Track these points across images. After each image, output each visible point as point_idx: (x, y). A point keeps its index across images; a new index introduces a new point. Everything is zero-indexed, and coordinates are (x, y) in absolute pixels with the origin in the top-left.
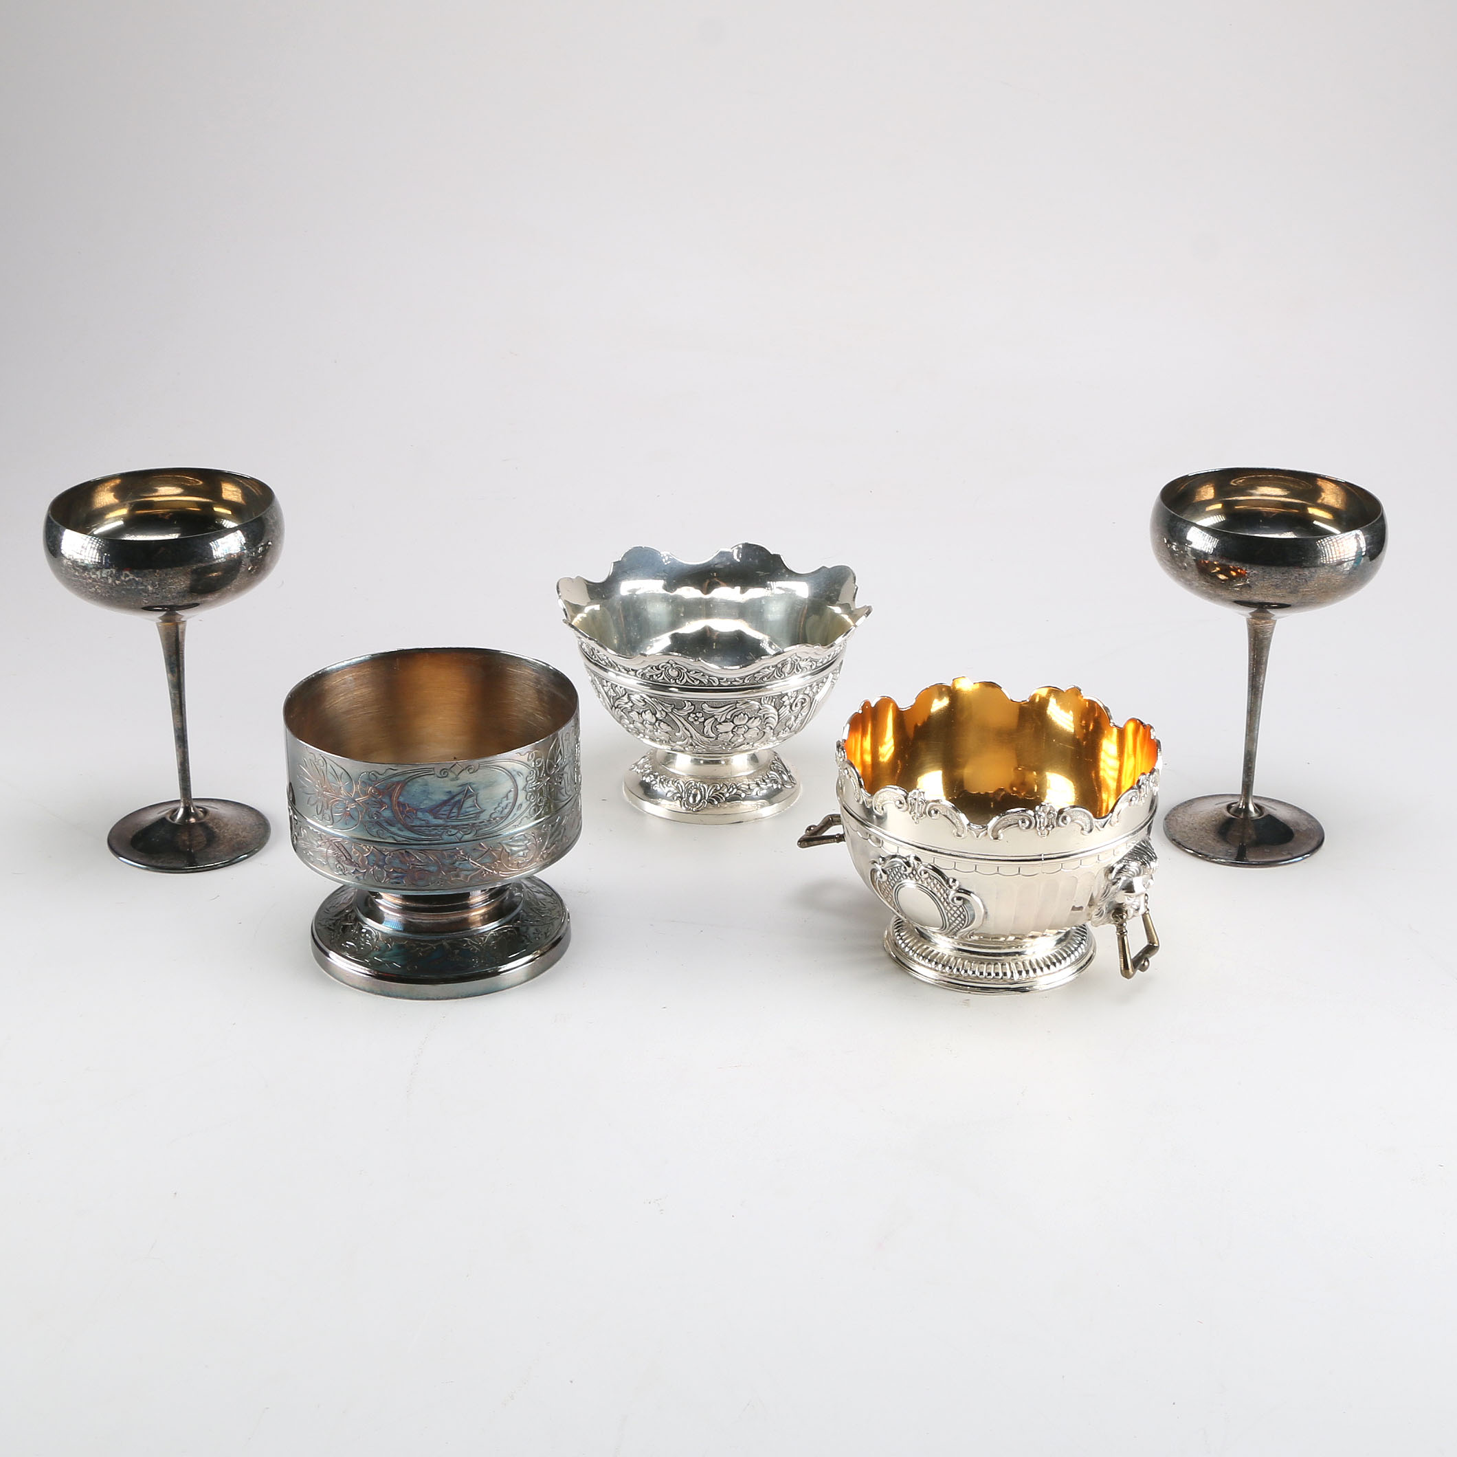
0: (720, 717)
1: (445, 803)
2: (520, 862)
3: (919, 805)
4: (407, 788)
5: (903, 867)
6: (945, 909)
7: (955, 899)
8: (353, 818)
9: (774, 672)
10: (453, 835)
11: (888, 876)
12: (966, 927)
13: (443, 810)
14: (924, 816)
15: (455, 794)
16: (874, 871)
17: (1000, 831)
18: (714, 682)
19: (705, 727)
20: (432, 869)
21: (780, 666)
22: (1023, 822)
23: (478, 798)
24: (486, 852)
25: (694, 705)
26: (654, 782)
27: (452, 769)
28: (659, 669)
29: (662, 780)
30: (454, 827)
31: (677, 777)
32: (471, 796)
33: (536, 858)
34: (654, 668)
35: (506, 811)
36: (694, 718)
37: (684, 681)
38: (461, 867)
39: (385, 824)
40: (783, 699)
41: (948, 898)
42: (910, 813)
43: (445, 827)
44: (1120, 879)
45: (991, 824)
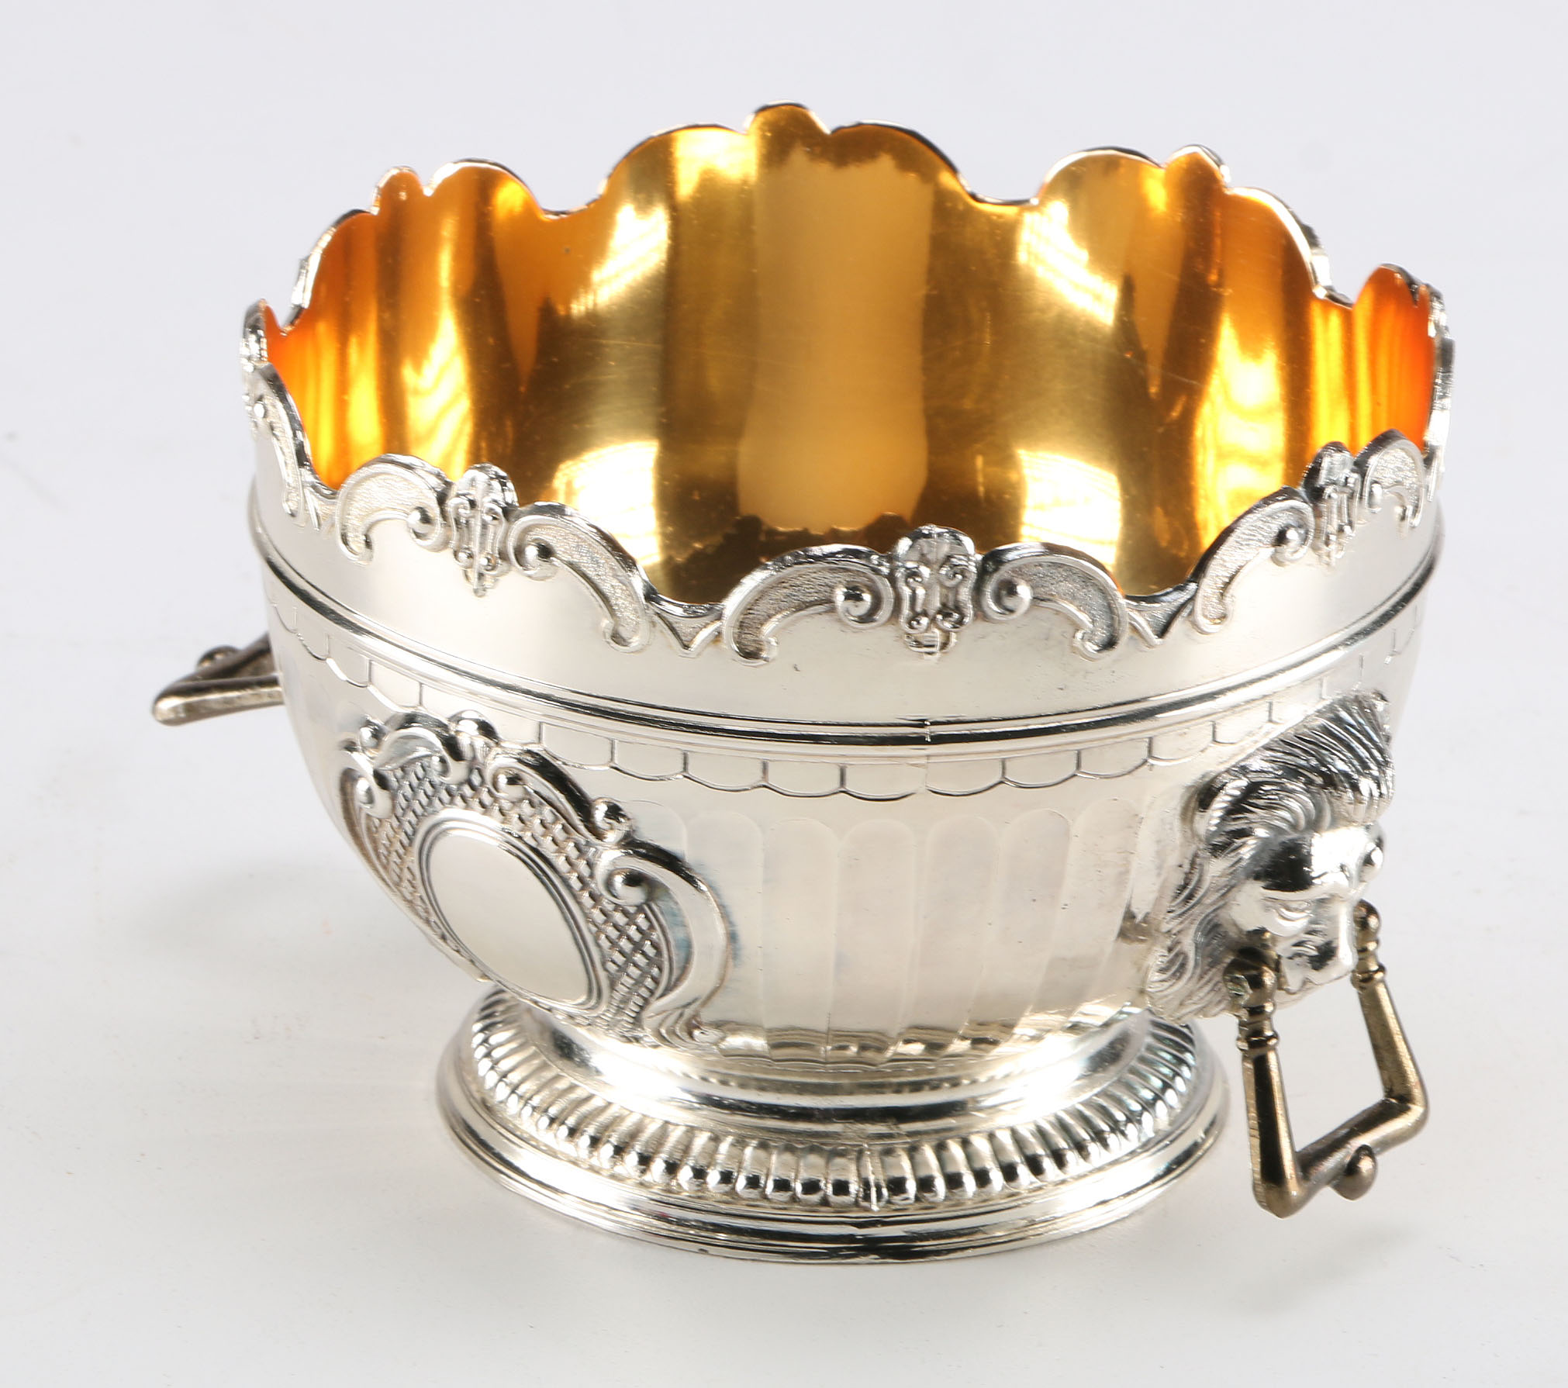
3: (485, 526)
5: (436, 760)
6: (587, 916)
7: (618, 880)
11: (394, 798)
12: (668, 990)
14: (502, 566)
16: (348, 777)
17: (768, 628)
22: (853, 596)
41: (592, 876)
42: (456, 554)
44: (1243, 833)
45: (733, 603)
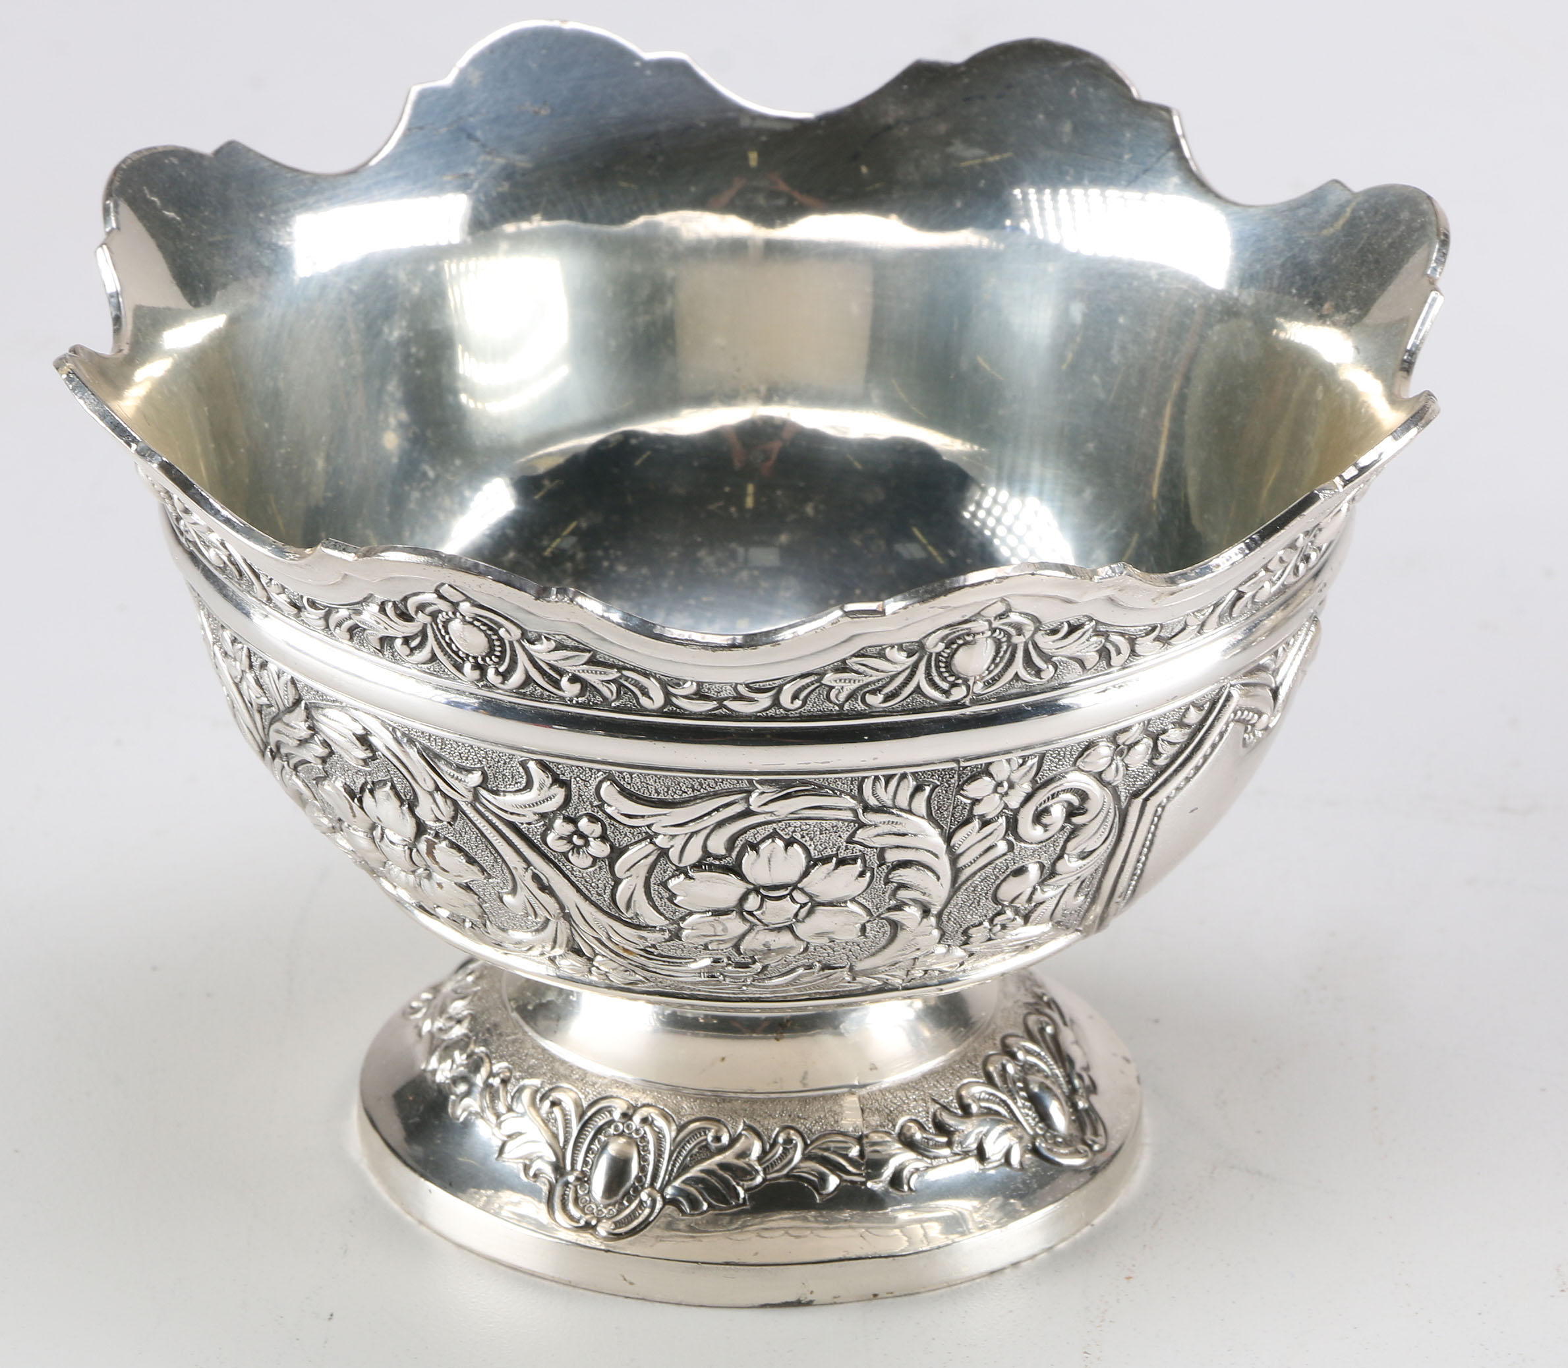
0: (679, 843)
9: (915, 666)
18: (645, 693)
19: (617, 882)
21: (935, 645)
25: (565, 784)
26: (462, 1088)
28: (405, 616)
29: (496, 1082)
31: (556, 1076)
34: (389, 608)
36: (569, 839)
37: (517, 678)
40: (973, 790)
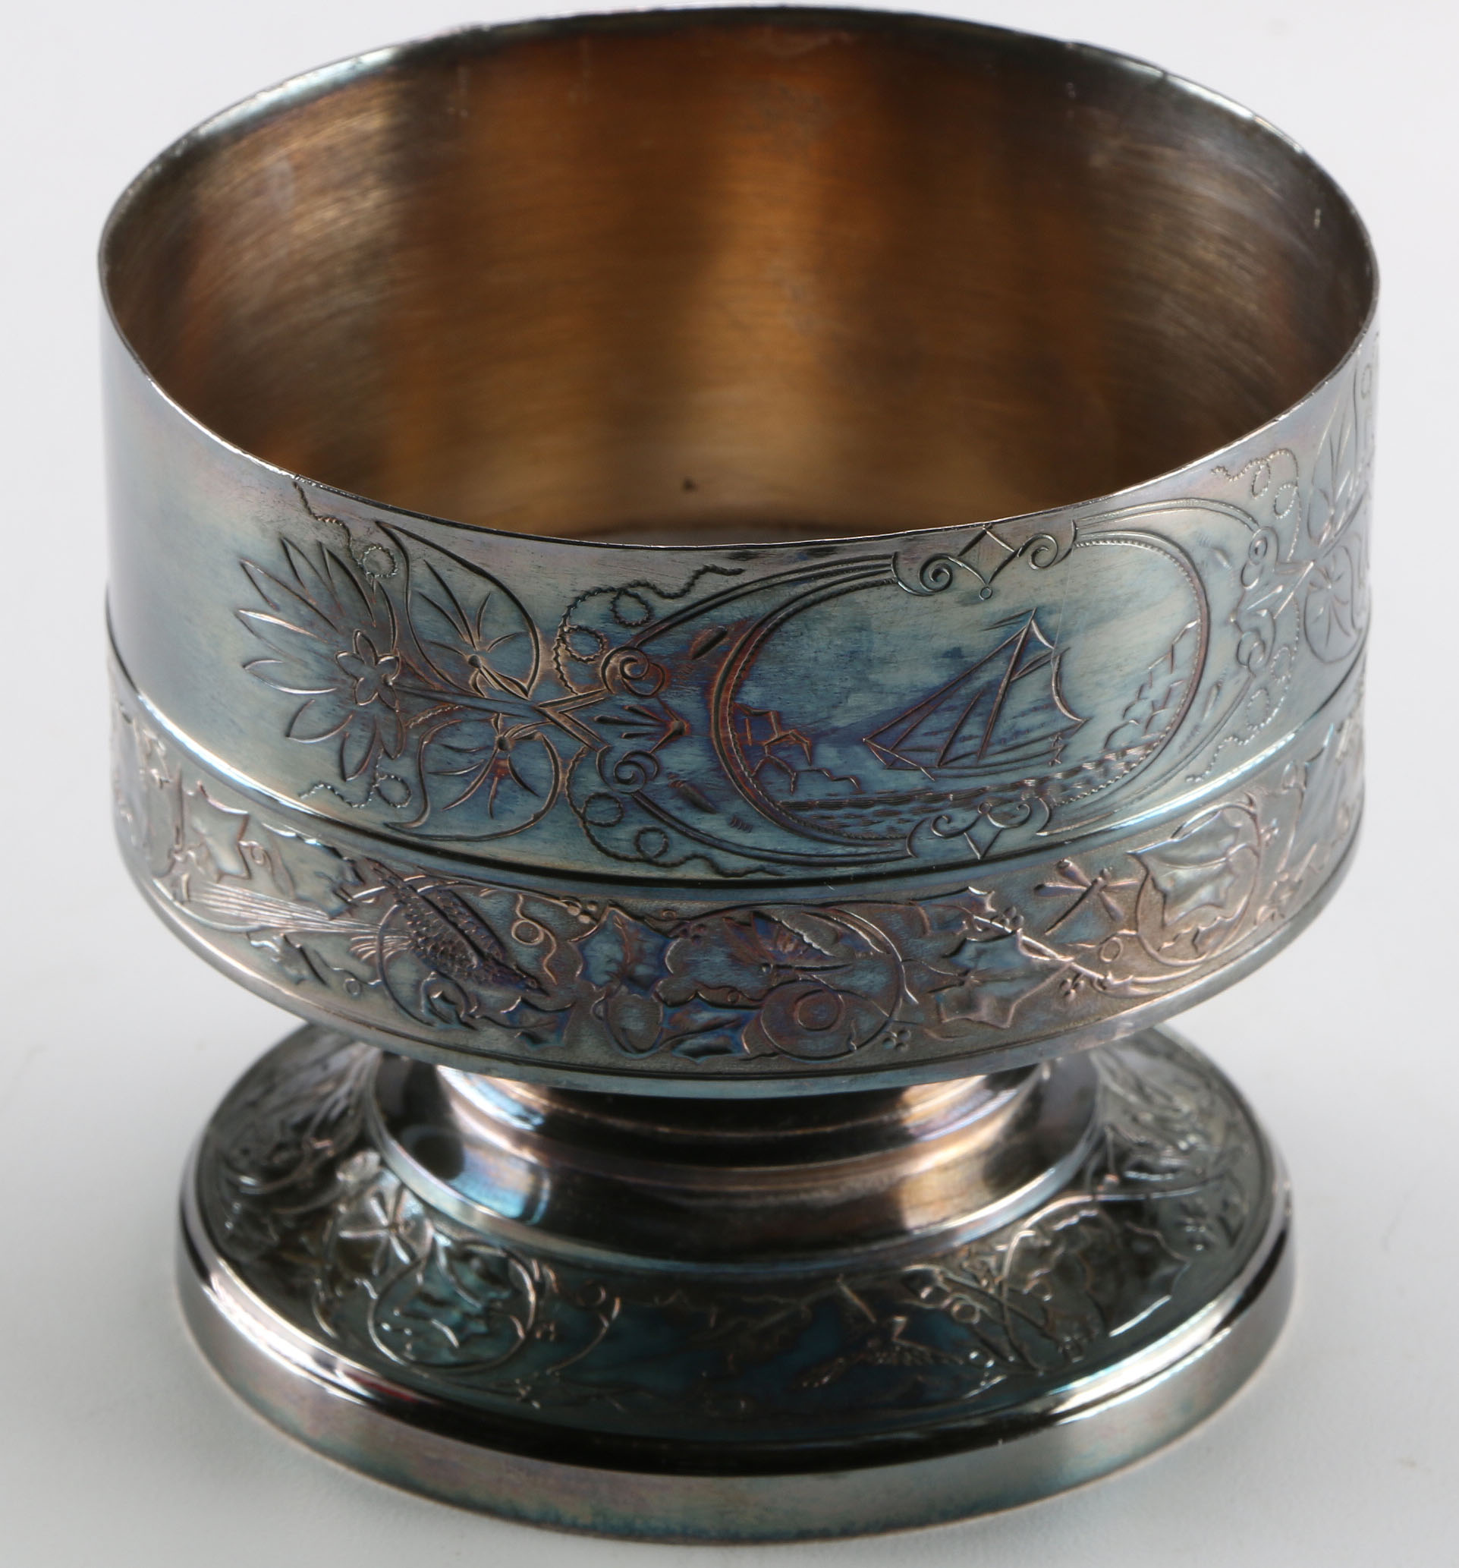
1: (932, 701)
2: (1203, 929)
4: (778, 646)
8: (526, 787)
10: (959, 833)
13: (923, 729)
15: (975, 659)
20: (869, 980)
23: (1067, 670)
24: (1084, 895)
27: (971, 556)
30: (967, 800)
32: (1038, 664)
33: (1258, 905)
35: (1165, 716)
38: (982, 965)
39: (672, 805)
43: (931, 801)
